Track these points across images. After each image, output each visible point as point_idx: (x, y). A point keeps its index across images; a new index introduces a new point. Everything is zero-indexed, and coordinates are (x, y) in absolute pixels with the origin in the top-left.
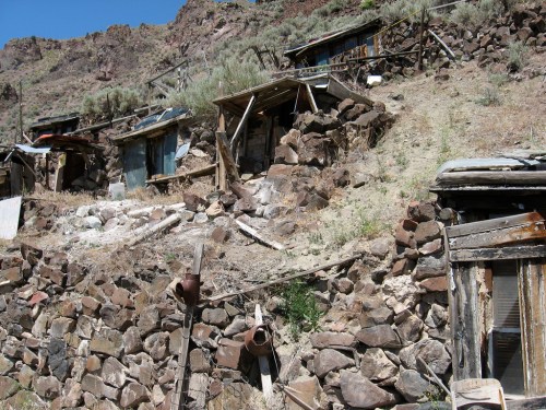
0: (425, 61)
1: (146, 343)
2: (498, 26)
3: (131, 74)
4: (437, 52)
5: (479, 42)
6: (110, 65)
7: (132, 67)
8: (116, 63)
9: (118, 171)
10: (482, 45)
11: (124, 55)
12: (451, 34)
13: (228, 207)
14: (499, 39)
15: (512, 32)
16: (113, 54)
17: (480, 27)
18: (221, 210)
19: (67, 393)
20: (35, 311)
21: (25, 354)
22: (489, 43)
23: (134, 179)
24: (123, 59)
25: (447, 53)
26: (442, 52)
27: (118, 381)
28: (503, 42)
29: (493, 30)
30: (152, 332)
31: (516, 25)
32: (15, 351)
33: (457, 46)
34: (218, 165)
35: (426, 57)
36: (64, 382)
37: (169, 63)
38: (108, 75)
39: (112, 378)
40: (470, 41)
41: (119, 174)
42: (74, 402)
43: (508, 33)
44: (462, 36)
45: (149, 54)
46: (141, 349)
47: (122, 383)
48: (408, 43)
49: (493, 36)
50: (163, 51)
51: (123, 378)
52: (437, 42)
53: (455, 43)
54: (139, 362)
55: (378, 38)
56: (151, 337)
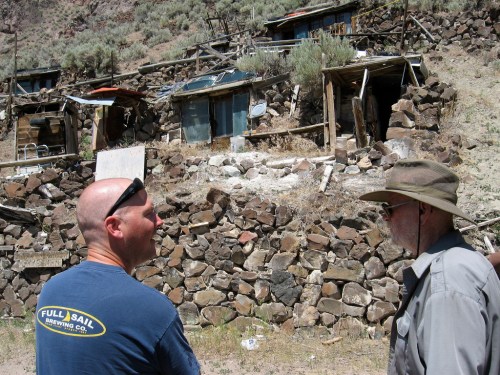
0: (406, 42)
1: (390, 269)
2: (474, 19)
3: (37, 28)
4: (418, 35)
5: (456, 30)
6: (15, 18)
7: (36, 22)
8: (21, 17)
9: (176, 124)
10: (459, 32)
11: (29, 9)
12: (430, 21)
13: (375, 161)
14: (476, 29)
15: (487, 24)
16: (18, 8)
17: (456, 18)
18: (371, 164)
19: (300, 315)
20: (248, 248)
21: (240, 286)
22: (466, 32)
23: (195, 133)
24: (27, 13)
25: (428, 36)
26: (422, 35)
27: (363, 300)
28: (479, 32)
29: (470, 22)
30: (396, 260)
31: (492, 19)
32: (228, 282)
33: (437, 31)
34: (327, 125)
35: (406, 38)
36: (293, 306)
37: (83, 21)
38: (12, 29)
39: (357, 299)
40: (448, 28)
41: (177, 128)
42: (312, 322)
43: (484, 25)
44: (441, 23)
45: (53, 10)
46: (384, 275)
47: (368, 302)
48: (387, 25)
49: (470, 26)
50: (66, 8)
51: (368, 298)
52: (417, 26)
53: (434, 28)
54: (384, 285)
55: (356, 18)
56: (395, 264)
